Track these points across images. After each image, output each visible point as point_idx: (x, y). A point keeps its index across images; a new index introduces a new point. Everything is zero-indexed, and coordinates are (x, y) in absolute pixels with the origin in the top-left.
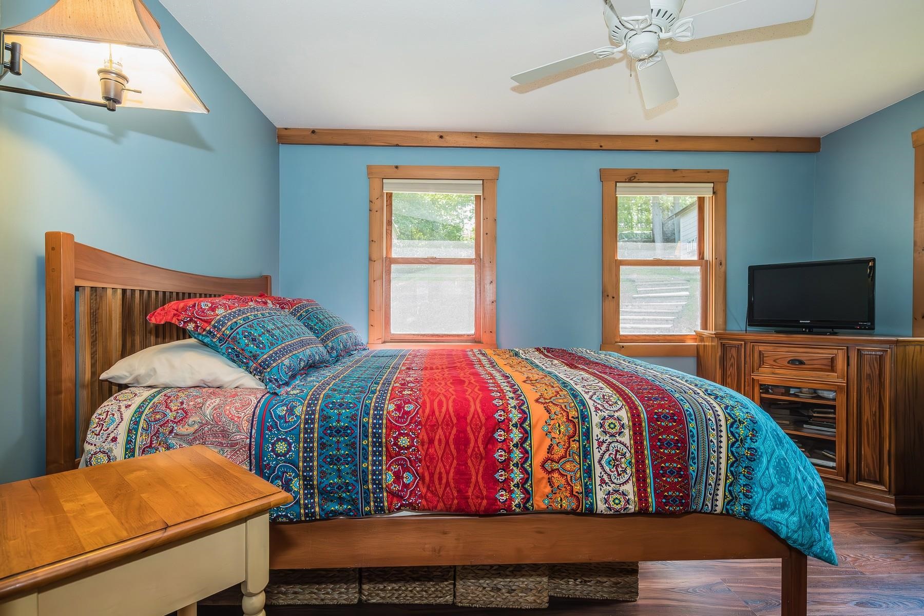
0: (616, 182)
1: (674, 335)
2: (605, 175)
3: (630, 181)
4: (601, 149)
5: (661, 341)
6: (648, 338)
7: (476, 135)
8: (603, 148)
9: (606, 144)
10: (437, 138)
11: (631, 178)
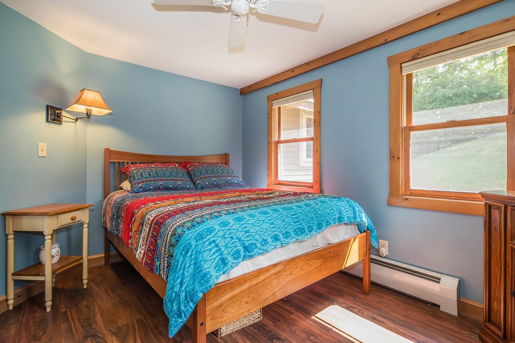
0: (401, 64)
1: (468, 193)
2: (391, 61)
3: (414, 59)
4: (386, 43)
5: (452, 198)
6: (438, 194)
7: (308, 64)
8: (388, 40)
9: (389, 38)
10: (291, 72)
11: (414, 56)
